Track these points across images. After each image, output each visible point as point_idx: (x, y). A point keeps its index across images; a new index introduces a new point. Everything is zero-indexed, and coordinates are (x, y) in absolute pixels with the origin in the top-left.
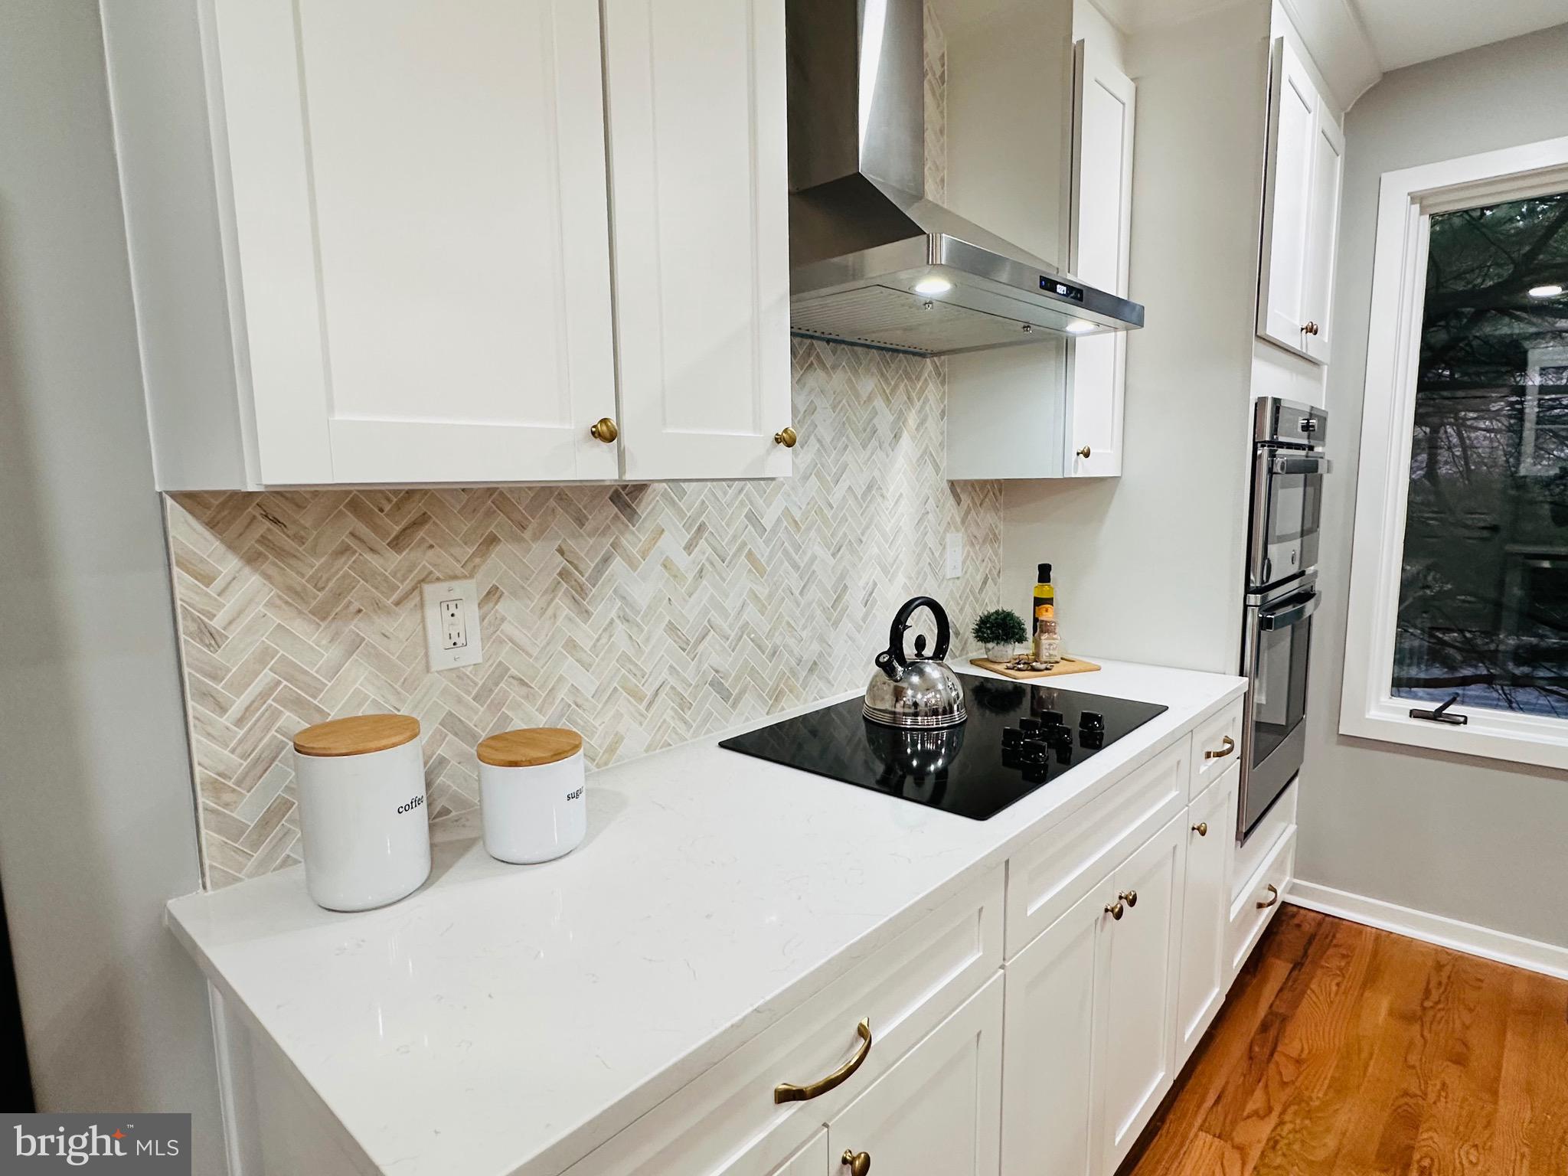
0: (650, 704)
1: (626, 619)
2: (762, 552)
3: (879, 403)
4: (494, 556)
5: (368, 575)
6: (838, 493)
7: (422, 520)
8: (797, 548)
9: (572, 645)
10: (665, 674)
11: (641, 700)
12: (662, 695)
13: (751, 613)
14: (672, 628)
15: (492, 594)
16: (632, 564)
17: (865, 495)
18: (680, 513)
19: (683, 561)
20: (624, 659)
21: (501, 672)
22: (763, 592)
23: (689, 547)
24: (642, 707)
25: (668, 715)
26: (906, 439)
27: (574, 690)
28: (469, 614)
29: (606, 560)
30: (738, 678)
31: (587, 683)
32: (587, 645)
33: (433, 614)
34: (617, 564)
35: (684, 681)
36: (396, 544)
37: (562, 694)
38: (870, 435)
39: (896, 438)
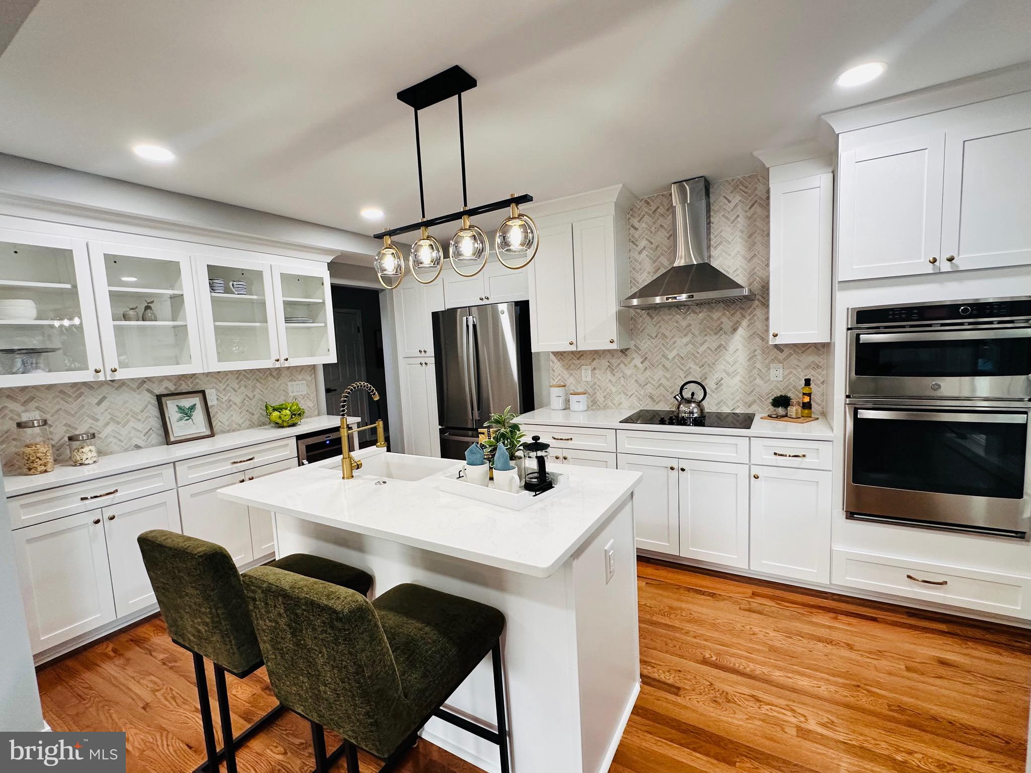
0: (630, 397)
1: (624, 377)
2: (668, 365)
3: (724, 319)
4: (595, 362)
5: (574, 364)
6: (701, 350)
7: (583, 355)
8: (683, 364)
9: (610, 381)
10: (634, 391)
11: (627, 395)
12: (633, 396)
13: (663, 381)
14: (636, 381)
15: (594, 369)
16: (626, 365)
17: (716, 350)
18: (640, 355)
19: (640, 365)
20: (623, 386)
21: (595, 384)
22: (668, 376)
23: (642, 363)
24: (628, 397)
25: (635, 401)
26: (741, 331)
27: (610, 390)
28: (590, 372)
29: (619, 364)
30: (658, 397)
31: (614, 390)
32: (614, 381)
33: (583, 371)
34: (622, 365)
35: (640, 394)
36: (578, 359)
37: (608, 390)
38: (719, 330)
39: (735, 330)
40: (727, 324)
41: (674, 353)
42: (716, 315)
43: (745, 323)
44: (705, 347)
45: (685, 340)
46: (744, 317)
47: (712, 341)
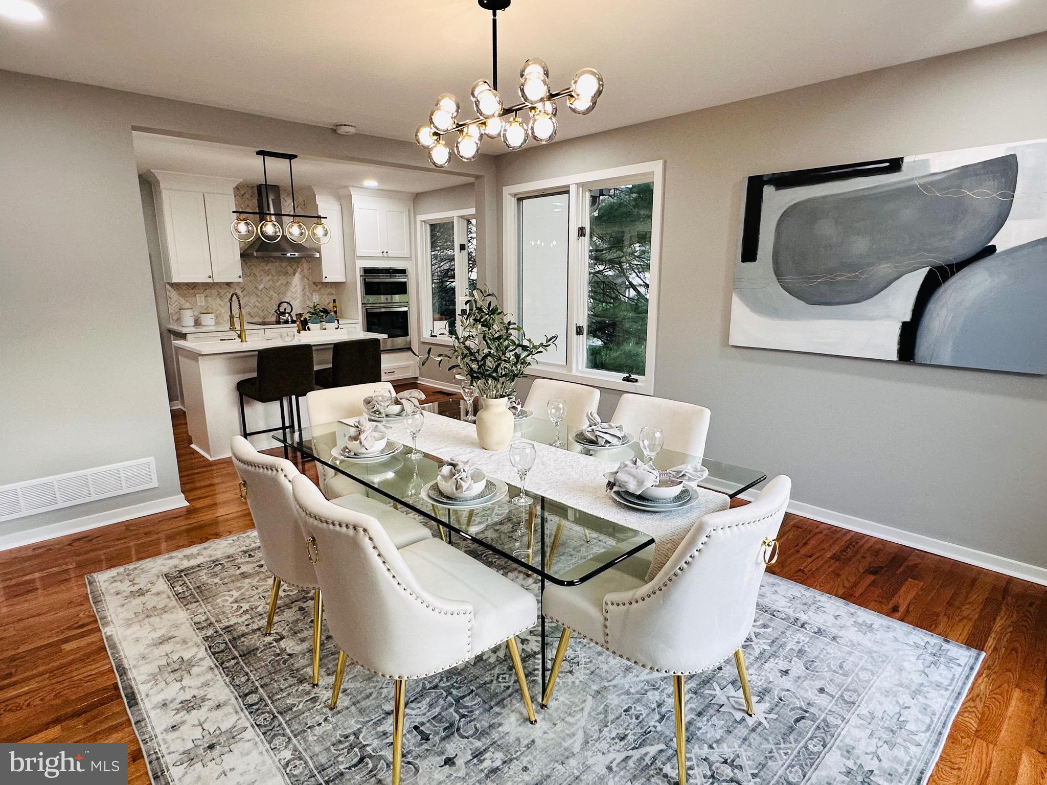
2: (258, 293)
3: (289, 268)
4: (206, 291)
5: (189, 293)
6: (278, 284)
7: (196, 287)
9: (220, 305)
13: (257, 304)
15: (206, 296)
17: (285, 285)
21: (208, 307)
26: (297, 274)
28: (203, 299)
33: (198, 298)
36: (193, 290)
38: (286, 273)
39: (294, 274)
40: (290, 270)
41: (262, 286)
42: (284, 264)
43: (299, 270)
44: (280, 282)
45: (268, 278)
46: (298, 267)
47: (283, 280)
